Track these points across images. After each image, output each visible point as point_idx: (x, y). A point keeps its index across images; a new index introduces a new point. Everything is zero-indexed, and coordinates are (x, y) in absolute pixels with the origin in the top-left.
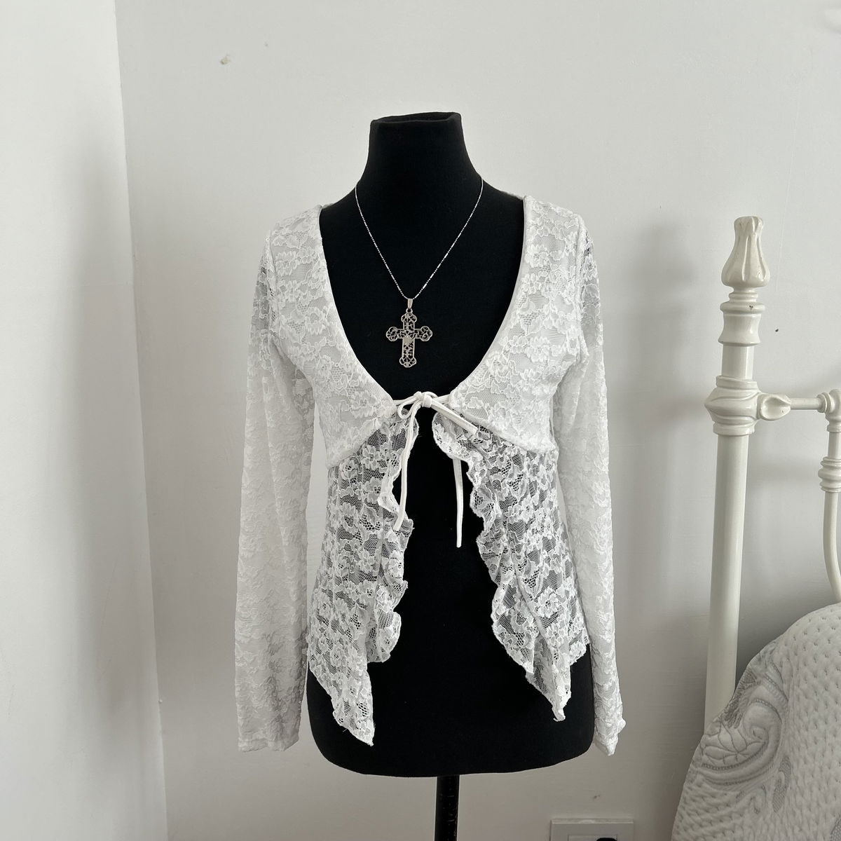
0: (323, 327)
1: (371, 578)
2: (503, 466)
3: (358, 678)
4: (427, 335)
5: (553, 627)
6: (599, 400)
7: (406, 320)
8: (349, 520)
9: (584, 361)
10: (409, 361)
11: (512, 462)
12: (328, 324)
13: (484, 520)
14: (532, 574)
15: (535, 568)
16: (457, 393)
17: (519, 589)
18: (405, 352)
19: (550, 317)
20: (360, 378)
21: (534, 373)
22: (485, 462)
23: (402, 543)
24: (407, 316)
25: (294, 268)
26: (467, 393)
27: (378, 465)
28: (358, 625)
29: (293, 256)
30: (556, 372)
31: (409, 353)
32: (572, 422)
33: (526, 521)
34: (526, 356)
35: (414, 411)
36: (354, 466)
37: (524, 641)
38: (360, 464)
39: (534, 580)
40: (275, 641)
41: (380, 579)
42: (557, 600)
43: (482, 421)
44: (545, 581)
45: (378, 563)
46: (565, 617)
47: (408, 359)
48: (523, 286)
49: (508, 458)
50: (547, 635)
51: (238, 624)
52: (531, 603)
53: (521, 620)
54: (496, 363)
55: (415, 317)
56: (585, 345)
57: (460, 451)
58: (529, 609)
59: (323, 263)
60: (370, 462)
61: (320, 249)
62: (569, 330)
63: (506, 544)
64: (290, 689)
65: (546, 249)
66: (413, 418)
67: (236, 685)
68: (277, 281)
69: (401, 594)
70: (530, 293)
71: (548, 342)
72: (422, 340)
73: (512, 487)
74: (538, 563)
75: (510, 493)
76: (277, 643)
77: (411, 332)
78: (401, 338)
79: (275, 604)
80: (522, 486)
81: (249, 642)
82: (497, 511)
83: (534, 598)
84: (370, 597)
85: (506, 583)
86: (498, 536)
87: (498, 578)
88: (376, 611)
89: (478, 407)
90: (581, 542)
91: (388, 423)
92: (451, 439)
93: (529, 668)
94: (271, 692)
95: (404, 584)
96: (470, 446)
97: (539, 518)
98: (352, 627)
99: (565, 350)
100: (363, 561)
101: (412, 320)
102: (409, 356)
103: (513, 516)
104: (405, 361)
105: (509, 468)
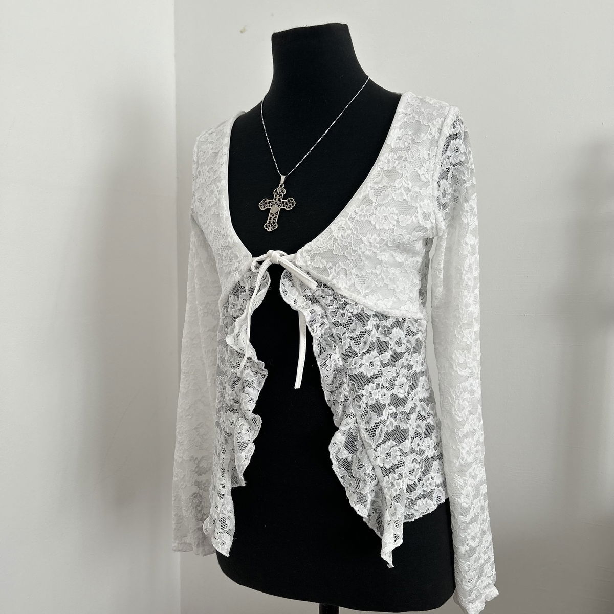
1: (232, 410)
2: (344, 321)
4: (291, 205)
5: (391, 477)
7: (277, 193)
10: (272, 226)
11: (354, 319)
12: (218, 197)
13: (319, 367)
14: (373, 425)
15: (376, 419)
17: (360, 435)
18: (270, 219)
19: (402, 190)
20: (230, 238)
21: (378, 239)
23: (259, 382)
24: (279, 190)
25: (208, 156)
26: (312, 252)
27: (238, 313)
29: (209, 148)
31: (274, 219)
33: (369, 375)
34: (370, 222)
35: (265, 266)
36: (225, 314)
37: (360, 485)
39: (375, 431)
42: (399, 453)
43: (324, 278)
44: (388, 434)
47: (271, 225)
48: (380, 163)
49: (350, 314)
50: (384, 484)
52: (371, 451)
53: (360, 466)
54: (341, 228)
55: (285, 191)
57: (305, 304)
58: (368, 457)
60: (233, 310)
62: (422, 203)
63: (347, 393)
65: (410, 133)
66: (264, 271)
70: (386, 168)
71: (397, 212)
72: (286, 209)
74: (380, 415)
75: (350, 347)
77: (279, 202)
78: (270, 207)
80: (365, 342)
83: (373, 447)
84: (231, 426)
85: (347, 428)
86: (340, 385)
87: (340, 422)
89: (321, 266)
91: (245, 276)
92: (297, 293)
95: (259, 419)
96: (314, 300)
97: (388, 375)
99: (416, 221)
101: (282, 193)
102: (273, 222)
103: (353, 368)
104: (269, 226)
105: (351, 324)
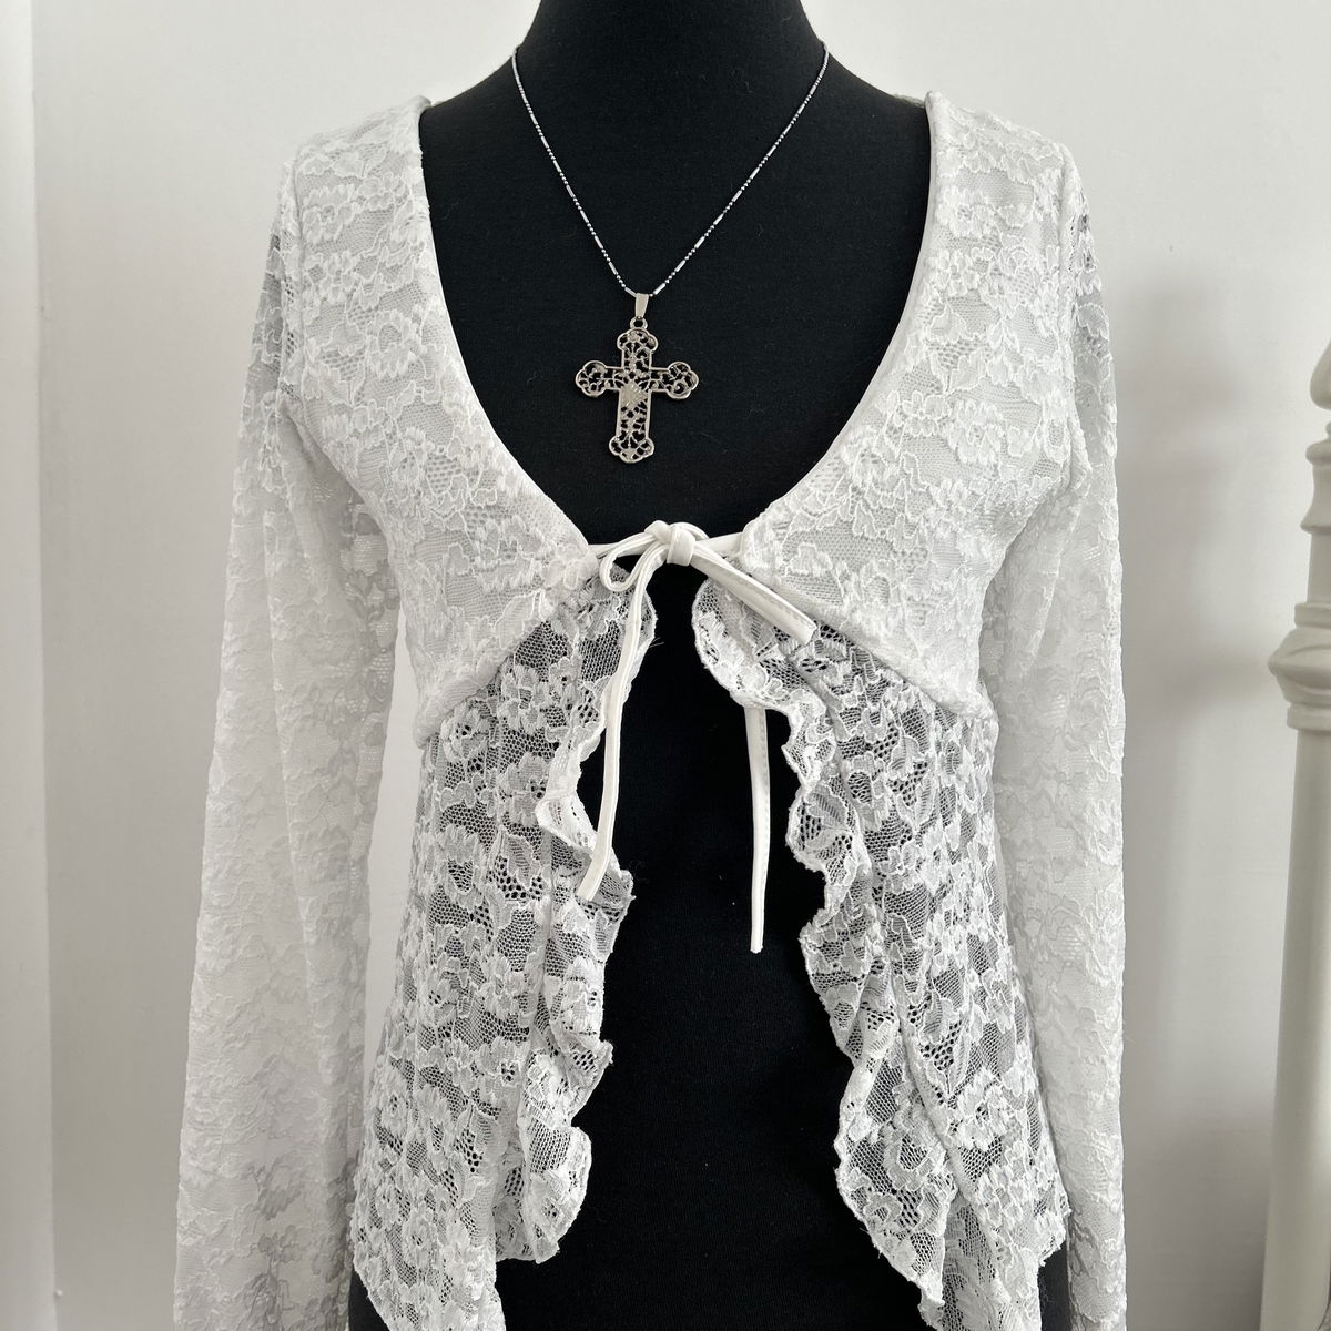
0: (411, 356)
1: (513, 1032)
2: (877, 737)
3: (471, 1306)
4: (684, 383)
5: (995, 1176)
6: (1105, 594)
7: (629, 345)
8: (460, 873)
9: (1079, 485)
10: (634, 446)
11: (901, 728)
12: (423, 349)
13: (828, 879)
14: (945, 1032)
15: (951, 1016)
16: (762, 529)
17: (909, 1071)
18: (624, 425)
19: (1003, 357)
20: (501, 483)
21: (966, 493)
22: (831, 722)
23: (601, 938)
24: (632, 335)
25: (348, 222)
26: (790, 531)
27: (541, 721)
28: (475, 1160)
29: (345, 196)
30: (1017, 499)
31: (636, 426)
32: (1033, 649)
33: (933, 888)
34: (945, 443)
35: (644, 572)
36: (479, 725)
37: (921, 1213)
38: (494, 721)
39: (950, 1050)
40: (280, 1182)
41: (538, 1035)
42: (1004, 1102)
43: (828, 609)
44: (974, 1054)
45: (534, 991)
46: (1021, 1147)
47: (632, 440)
48: (934, 276)
49: (891, 716)
50: (979, 1198)
51: (188, 1137)
52: (939, 1111)
53: (911, 1155)
54: (868, 457)
55: (654, 340)
56: (1082, 444)
57: (765, 689)
58: (933, 1127)
59: (421, 205)
60: (521, 712)
61: (415, 175)
62: (1050, 397)
63: (878, 950)
64: (312, 1302)
65: (987, 200)
66: (641, 595)
67: (177, 1292)
68: (303, 259)
69: (594, 1077)
70: (953, 293)
71: (1001, 417)
72: (672, 395)
73: (900, 795)
74: (958, 1003)
75: (893, 811)
76: (286, 1187)
77: (643, 375)
78: (616, 388)
79: (280, 1091)
80: (925, 796)
81: (210, 1185)
82: (859, 858)
83: (947, 1096)
84: (509, 1084)
85: (878, 1055)
86: (858, 928)
87: (855, 1039)
88: (523, 1123)
89: (818, 571)
90: (1051, 954)
91: (572, 603)
92: (742, 656)
93: (931, 1287)
94: (261, 1314)
95: (604, 1051)
96: (792, 676)
97: (961, 884)
98: (457, 1165)
99: (1038, 445)
100: (491, 983)
101: (643, 347)
102: (635, 434)
103: (901, 873)
104: (625, 445)
105: (893, 742)
